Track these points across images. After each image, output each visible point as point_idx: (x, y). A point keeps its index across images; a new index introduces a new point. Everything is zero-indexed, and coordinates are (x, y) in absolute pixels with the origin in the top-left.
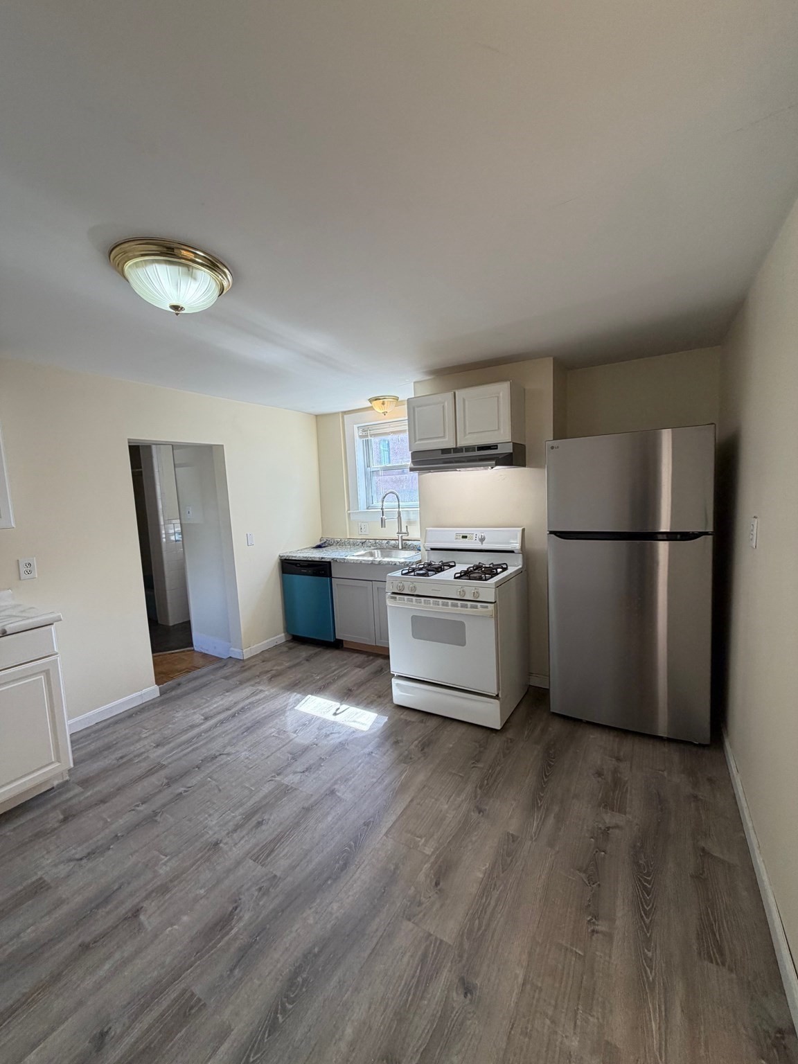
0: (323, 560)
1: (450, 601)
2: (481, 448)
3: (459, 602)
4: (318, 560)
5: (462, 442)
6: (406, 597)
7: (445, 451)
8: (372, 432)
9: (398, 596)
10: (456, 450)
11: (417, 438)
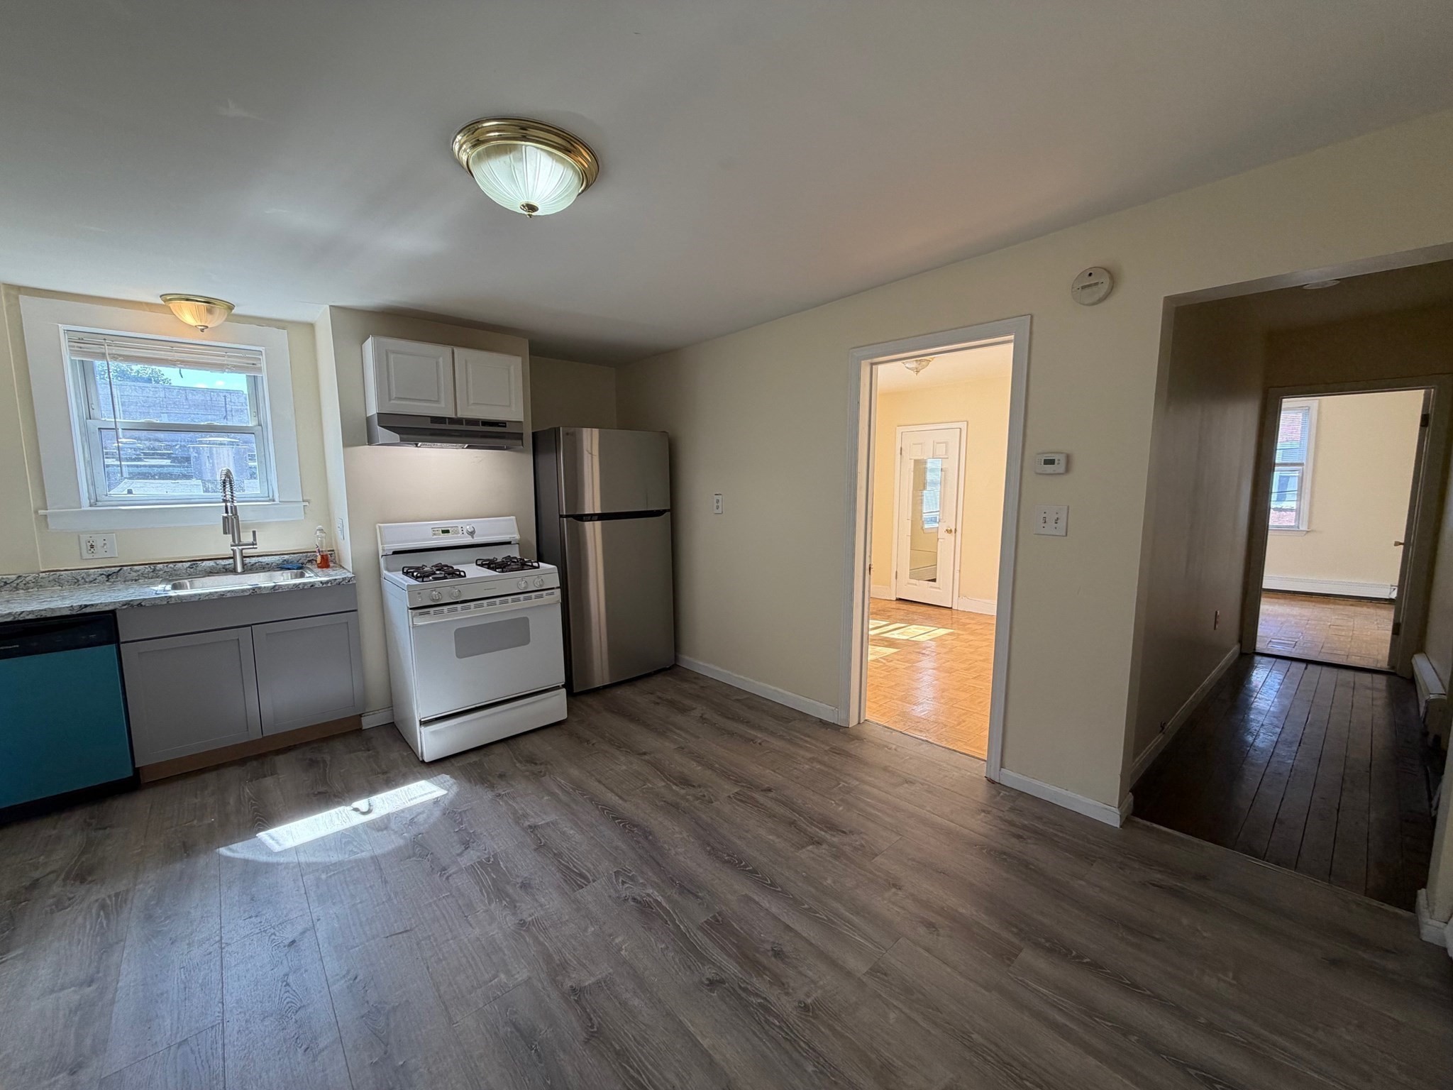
0: (88, 610)
1: (510, 598)
2: (486, 423)
3: (521, 596)
4: (68, 613)
5: (464, 413)
6: (445, 608)
7: (435, 420)
8: (115, 350)
9: (432, 610)
10: (452, 421)
11: (394, 395)
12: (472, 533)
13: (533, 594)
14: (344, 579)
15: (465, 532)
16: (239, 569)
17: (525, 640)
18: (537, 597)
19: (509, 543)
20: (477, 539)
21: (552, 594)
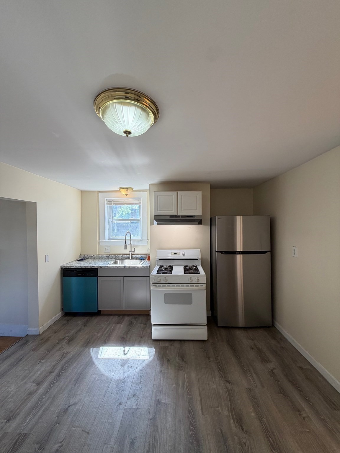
0: (93, 267)
1: (185, 285)
2: (188, 216)
3: (190, 285)
4: (89, 268)
5: (180, 213)
6: (162, 285)
7: (171, 216)
8: (114, 202)
9: (157, 285)
10: (177, 216)
11: (159, 209)
12: (184, 255)
13: (194, 285)
14: (146, 266)
15: (182, 254)
16: (130, 258)
17: (191, 303)
18: (196, 286)
19: (197, 259)
20: (185, 257)
21: (203, 285)
